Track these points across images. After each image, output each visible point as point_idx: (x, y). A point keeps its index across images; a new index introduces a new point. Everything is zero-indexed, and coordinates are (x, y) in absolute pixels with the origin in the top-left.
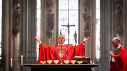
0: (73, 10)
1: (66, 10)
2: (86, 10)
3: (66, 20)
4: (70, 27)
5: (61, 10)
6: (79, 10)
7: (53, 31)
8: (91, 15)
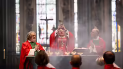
0: (50, 4)
1: (43, 5)
2: (64, 4)
3: (43, 14)
4: (49, 21)
5: (39, 4)
6: (56, 4)
7: (32, 25)
8: (70, 9)
